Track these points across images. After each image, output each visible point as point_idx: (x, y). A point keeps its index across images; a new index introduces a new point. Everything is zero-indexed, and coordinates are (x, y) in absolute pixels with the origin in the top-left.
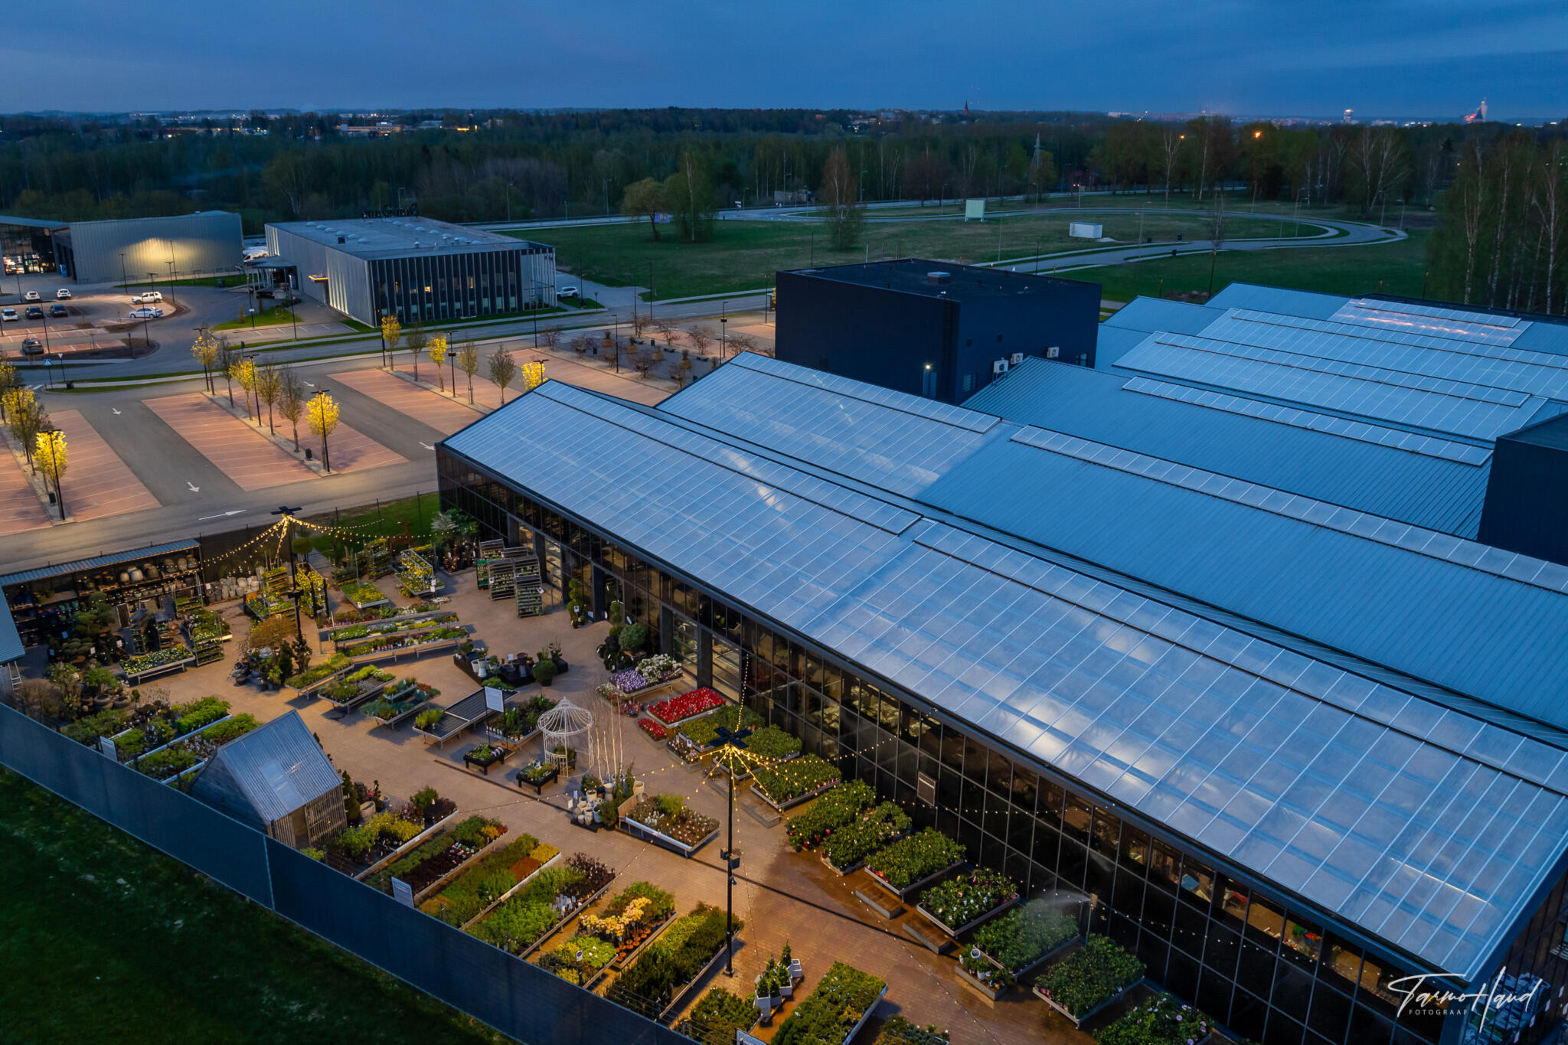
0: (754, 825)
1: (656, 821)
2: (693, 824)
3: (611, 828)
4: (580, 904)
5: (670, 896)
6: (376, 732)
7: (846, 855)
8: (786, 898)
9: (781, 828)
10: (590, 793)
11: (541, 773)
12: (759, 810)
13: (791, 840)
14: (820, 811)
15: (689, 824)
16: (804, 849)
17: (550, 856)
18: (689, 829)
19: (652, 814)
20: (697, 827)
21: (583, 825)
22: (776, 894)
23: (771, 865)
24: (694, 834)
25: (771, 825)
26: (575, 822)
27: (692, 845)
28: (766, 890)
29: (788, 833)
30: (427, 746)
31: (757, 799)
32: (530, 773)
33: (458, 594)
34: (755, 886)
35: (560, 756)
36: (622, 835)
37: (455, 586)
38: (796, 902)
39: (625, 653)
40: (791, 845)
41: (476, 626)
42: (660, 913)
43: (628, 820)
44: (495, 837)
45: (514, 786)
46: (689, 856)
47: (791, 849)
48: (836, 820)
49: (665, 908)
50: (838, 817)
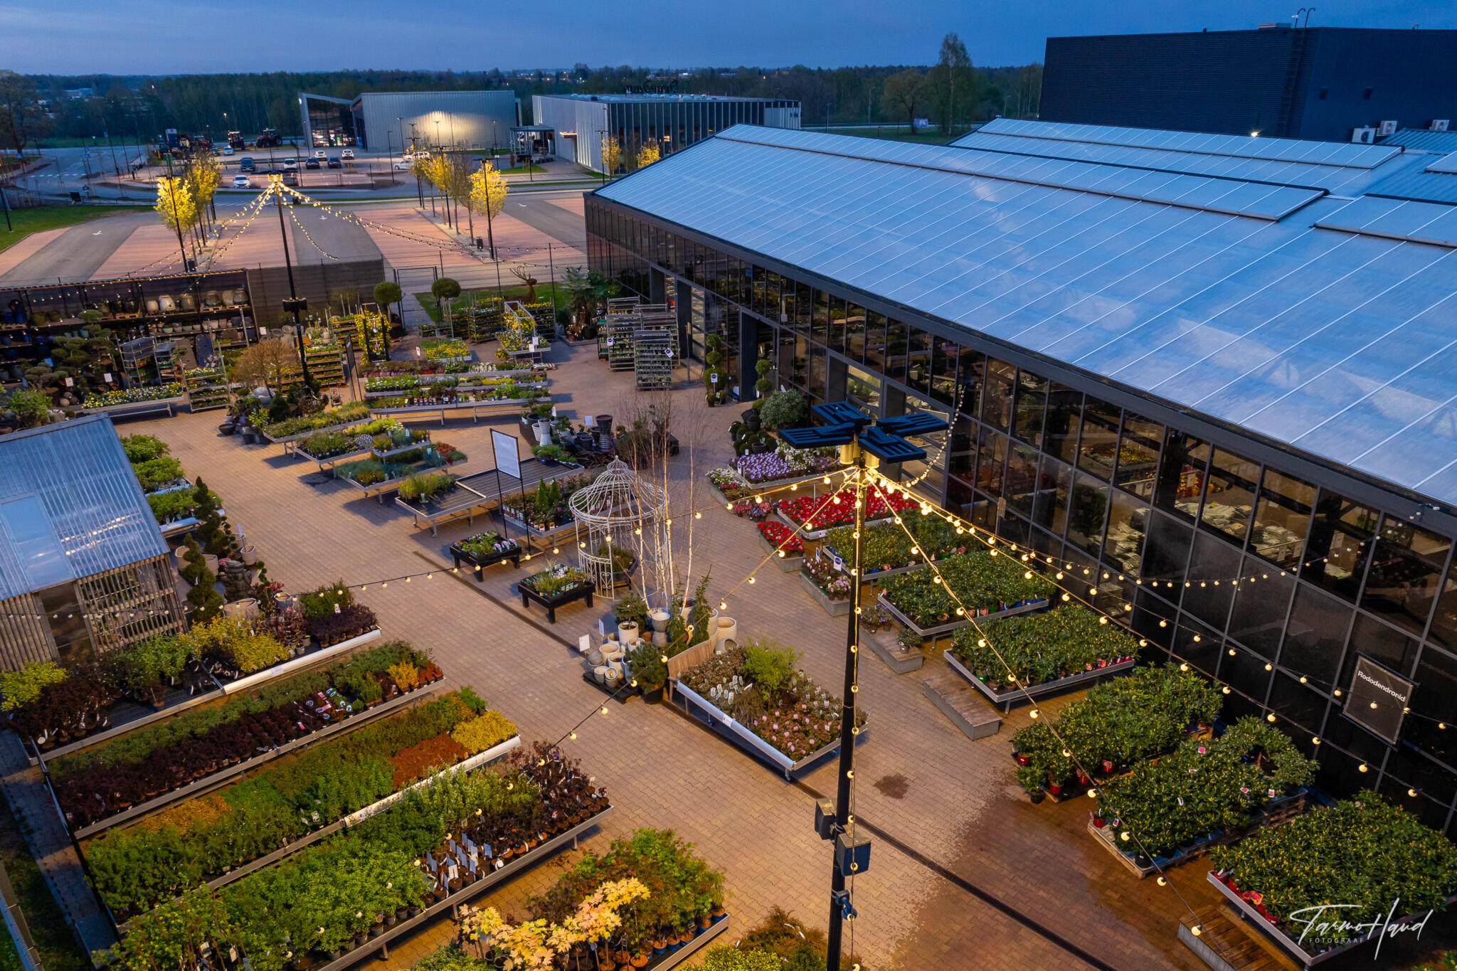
0: (943, 730)
1: (731, 695)
2: (809, 712)
3: (654, 698)
4: (500, 863)
5: (712, 878)
6: (352, 507)
7: (1158, 830)
8: (1001, 917)
9: (1002, 743)
10: (627, 628)
11: (559, 585)
12: (957, 701)
13: (1023, 775)
14: (1093, 719)
15: (801, 712)
16: (1050, 797)
17: (492, 740)
18: (799, 722)
19: (730, 680)
20: (816, 720)
21: (602, 686)
22: (976, 901)
23: (972, 826)
24: (806, 733)
25: (978, 735)
26: (590, 678)
27: (799, 758)
28: (954, 888)
29: (1015, 756)
30: (417, 531)
31: (953, 676)
32: (540, 583)
33: (571, 362)
34: (929, 872)
35: (599, 560)
36: (670, 715)
37: (571, 356)
38: (1025, 931)
39: (770, 434)
40: (1022, 785)
41: (575, 395)
42: (675, 918)
43: (681, 687)
44: (411, 688)
45: (516, 603)
46: (793, 779)
47: (1017, 793)
48: (1129, 744)
49: (691, 908)
50: (1133, 736)
